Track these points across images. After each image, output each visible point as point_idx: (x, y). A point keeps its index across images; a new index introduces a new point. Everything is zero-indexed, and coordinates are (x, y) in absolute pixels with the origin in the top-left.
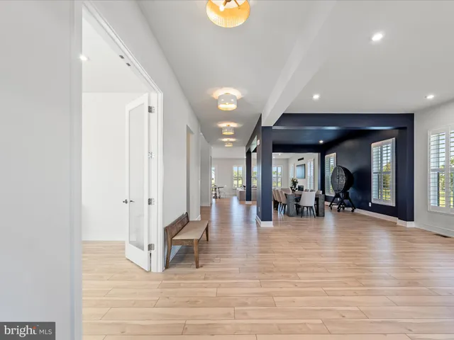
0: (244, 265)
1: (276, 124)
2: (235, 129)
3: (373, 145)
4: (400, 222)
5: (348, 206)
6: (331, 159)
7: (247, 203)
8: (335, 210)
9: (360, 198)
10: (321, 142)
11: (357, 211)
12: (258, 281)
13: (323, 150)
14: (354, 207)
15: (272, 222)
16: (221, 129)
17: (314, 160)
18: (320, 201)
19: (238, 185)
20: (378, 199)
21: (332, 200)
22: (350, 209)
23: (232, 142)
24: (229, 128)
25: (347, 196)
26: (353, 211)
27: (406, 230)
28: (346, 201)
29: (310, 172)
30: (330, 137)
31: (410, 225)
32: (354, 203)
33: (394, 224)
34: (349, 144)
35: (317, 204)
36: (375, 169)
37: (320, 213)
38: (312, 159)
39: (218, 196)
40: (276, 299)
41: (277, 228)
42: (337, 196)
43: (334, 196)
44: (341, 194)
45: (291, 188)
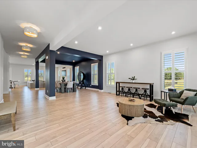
0: (47, 119)
1: (58, 50)
2: (31, 48)
3: (92, 64)
4: (100, 91)
5: (84, 87)
6: (77, 68)
7: (36, 89)
8: (79, 89)
9: (88, 83)
10: (74, 61)
11: (87, 88)
12: (58, 124)
13: (74, 64)
14: (86, 87)
15: (55, 97)
16: (21, 46)
17: (70, 69)
18: (75, 86)
19: (28, 80)
20: (93, 84)
21: (78, 85)
22: (84, 88)
23: (27, 55)
24: (27, 47)
25: (83, 83)
26: (85, 88)
27: (101, 93)
28: (83, 85)
29: (68, 74)
30: (77, 60)
31: (102, 91)
32: (86, 85)
33: (98, 91)
34: (83, 63)
35: (74, 87)
36: (92, 73)
37: (75, 90)
38: (69, 68)
39: (13, 86)
40: (70, 129)
41: (58, 99)
42: (80, 83)
43: (78, 83)
44: (81, 82)
45: (62, 80)
